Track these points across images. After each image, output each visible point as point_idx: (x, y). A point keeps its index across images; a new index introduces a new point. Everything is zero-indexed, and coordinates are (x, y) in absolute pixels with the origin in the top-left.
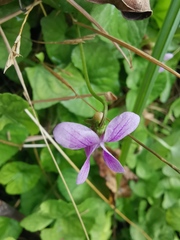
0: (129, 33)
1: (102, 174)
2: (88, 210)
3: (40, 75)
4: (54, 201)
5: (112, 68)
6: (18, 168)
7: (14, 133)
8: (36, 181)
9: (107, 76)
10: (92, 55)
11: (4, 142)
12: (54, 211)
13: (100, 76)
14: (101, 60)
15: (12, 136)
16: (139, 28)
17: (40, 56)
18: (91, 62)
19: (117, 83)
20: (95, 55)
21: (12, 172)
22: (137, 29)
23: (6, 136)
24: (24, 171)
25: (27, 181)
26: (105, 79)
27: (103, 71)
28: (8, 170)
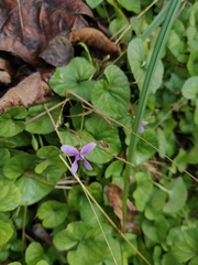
4: (77, 222)
7: (52, 176)
10: (98, 123)
11: (45, 182)
13: (106, 137)
15: (50, 178)
17: (67, 125)
18: (98, 128)
19: (118, 141)
23: (46, 178)
24: (56, 210)
26: (109, 139)
27: (107, 133)
28: (45, 208)
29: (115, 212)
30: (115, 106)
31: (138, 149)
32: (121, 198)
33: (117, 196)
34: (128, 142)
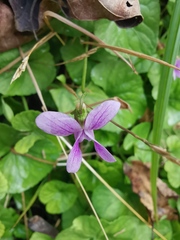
0: (141, 45)
1: (135, 190)
2: (124, 230)
3: (64, 96)
4: (86, 217)
5: (134, 82)
6: (56, 187)
7: (49, 152)
8: (74, 200)
9: (130, 90)
10: (111, 72)
11: (40, 160)
12: (87, 229)
13: (124, 92)
14: (121, 76)
15: (47, 154)
16: (151, 39)
17: (61, 78)
18: (112, 79)
19: (142, 97)
20: (114, 72)
21: (52, 191)
22: (148, 40)
23: (41, 155)
24: (62, 191)
25: (66, 200)
26: (129, 94)
28: (48, 189)
29: (142, 201)
30: (135, 39)
31: (170, 104)
32: (149, 179)
33: (143, 177)
34: (155, 94)
